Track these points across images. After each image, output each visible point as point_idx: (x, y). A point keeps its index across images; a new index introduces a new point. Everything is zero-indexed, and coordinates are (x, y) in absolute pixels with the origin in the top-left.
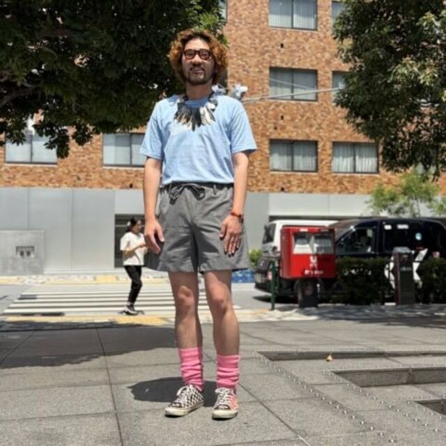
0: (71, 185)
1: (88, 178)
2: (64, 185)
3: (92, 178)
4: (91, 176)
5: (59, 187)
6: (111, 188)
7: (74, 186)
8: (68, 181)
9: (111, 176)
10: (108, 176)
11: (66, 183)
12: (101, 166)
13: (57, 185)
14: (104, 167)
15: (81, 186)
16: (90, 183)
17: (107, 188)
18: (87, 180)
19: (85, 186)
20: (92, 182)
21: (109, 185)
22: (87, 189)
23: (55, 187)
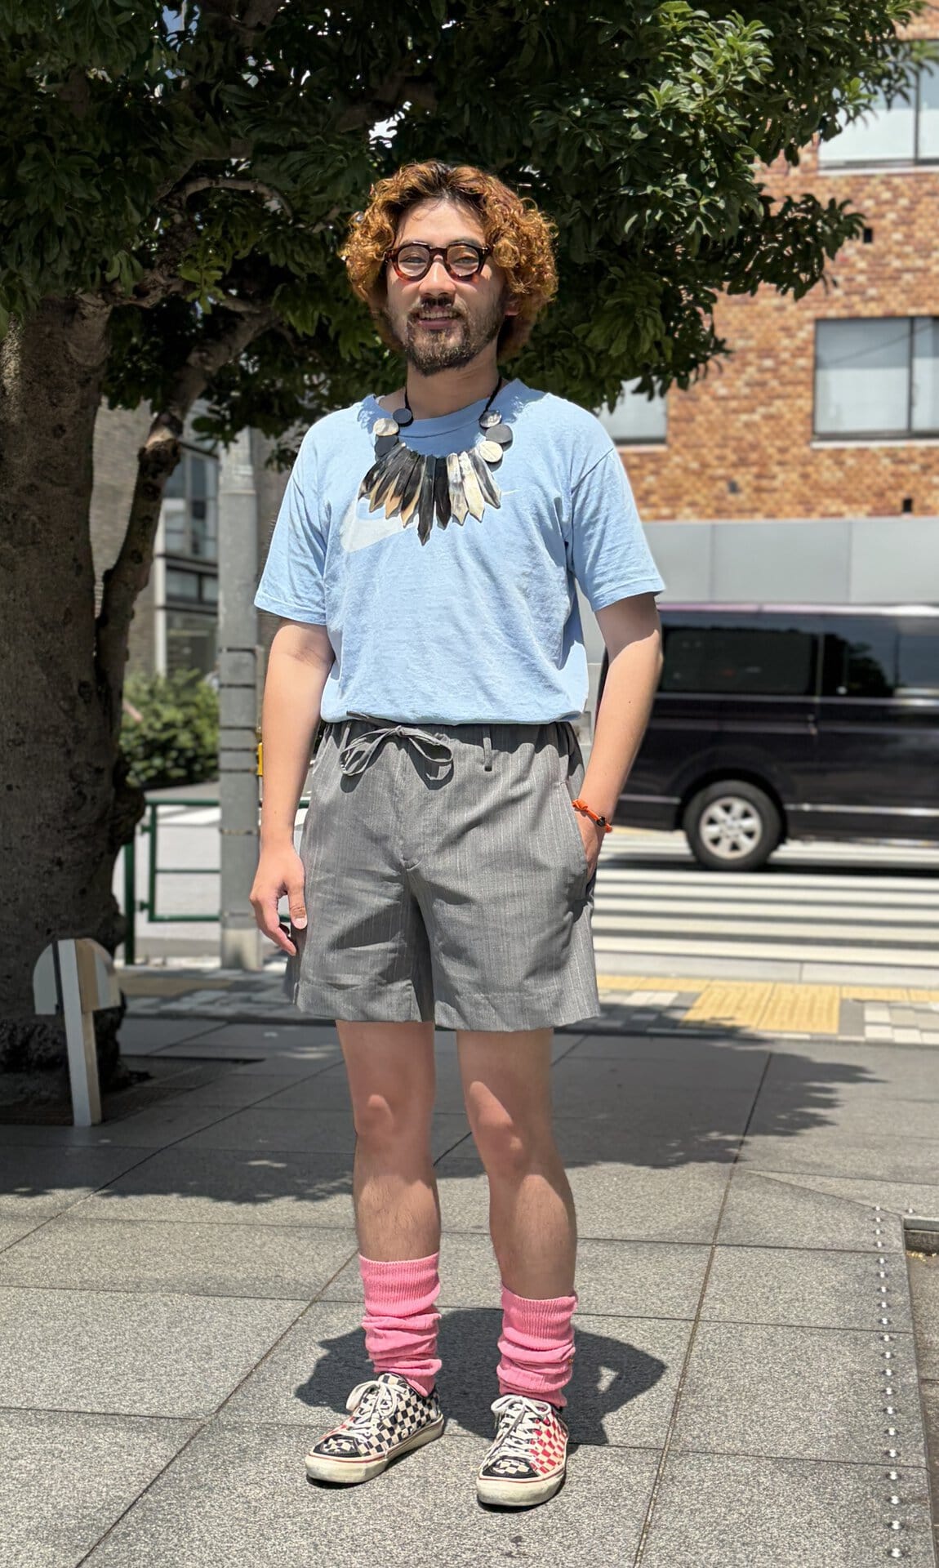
0: (710, 511)
1: (765, 483)
2: (687, 511)
3: (776, 483)
4: (773, 477)
5: (672, 517)
6: (840, 515)
7: (719, 512)
8: (698, 498)
9: (840, 475)
10: (829, 474)
11: (692, 504)
12: (808, 442)
13: (665, 511)
14: (817, 445)
15: (741, 511)
16: (770, 501)
17: (824, 515)
19: (755, 510)
20: (777, 496)
21: (834, 506)
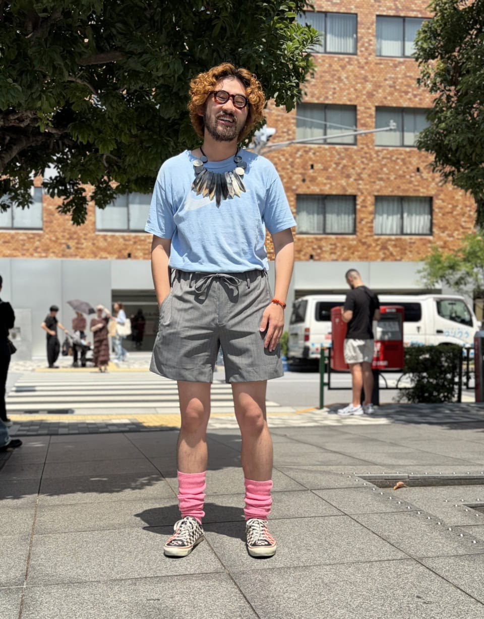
0: (60, 255)
1: (79, 246)
2: (52, 255)
3: (84, 246)
4: (82, 244)
5: (46, 257)
6: (106, 258)
7: (63, 256)
8: (56, 250)
9: (106, 244)
10: (102, 244)
11: (54, 252)
12: (94, 232)
13: (44, 255)
14: (97, 233)
15: (71, 256)
16: (82, 252)
17: (101, 258)
18: (77, 248)
19: (76, 255)
20: (84, 251)
21: (104, 254)
22: (78, 259)
23: (41, 257)
